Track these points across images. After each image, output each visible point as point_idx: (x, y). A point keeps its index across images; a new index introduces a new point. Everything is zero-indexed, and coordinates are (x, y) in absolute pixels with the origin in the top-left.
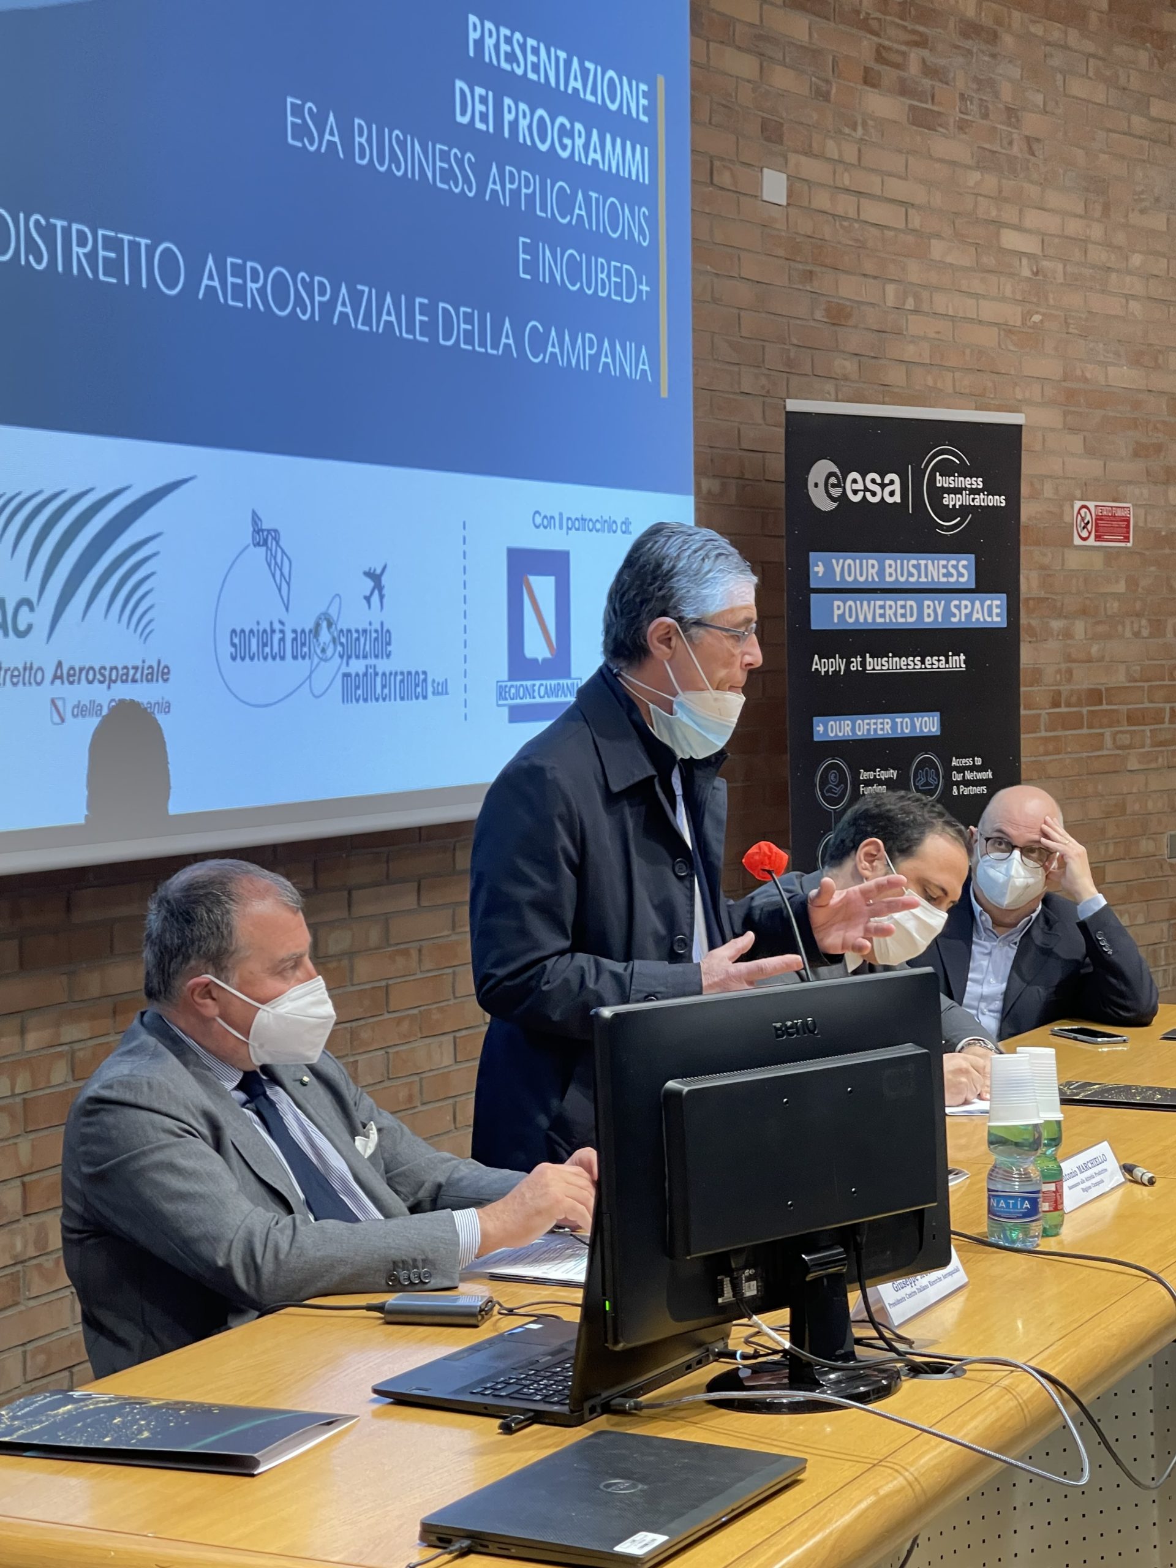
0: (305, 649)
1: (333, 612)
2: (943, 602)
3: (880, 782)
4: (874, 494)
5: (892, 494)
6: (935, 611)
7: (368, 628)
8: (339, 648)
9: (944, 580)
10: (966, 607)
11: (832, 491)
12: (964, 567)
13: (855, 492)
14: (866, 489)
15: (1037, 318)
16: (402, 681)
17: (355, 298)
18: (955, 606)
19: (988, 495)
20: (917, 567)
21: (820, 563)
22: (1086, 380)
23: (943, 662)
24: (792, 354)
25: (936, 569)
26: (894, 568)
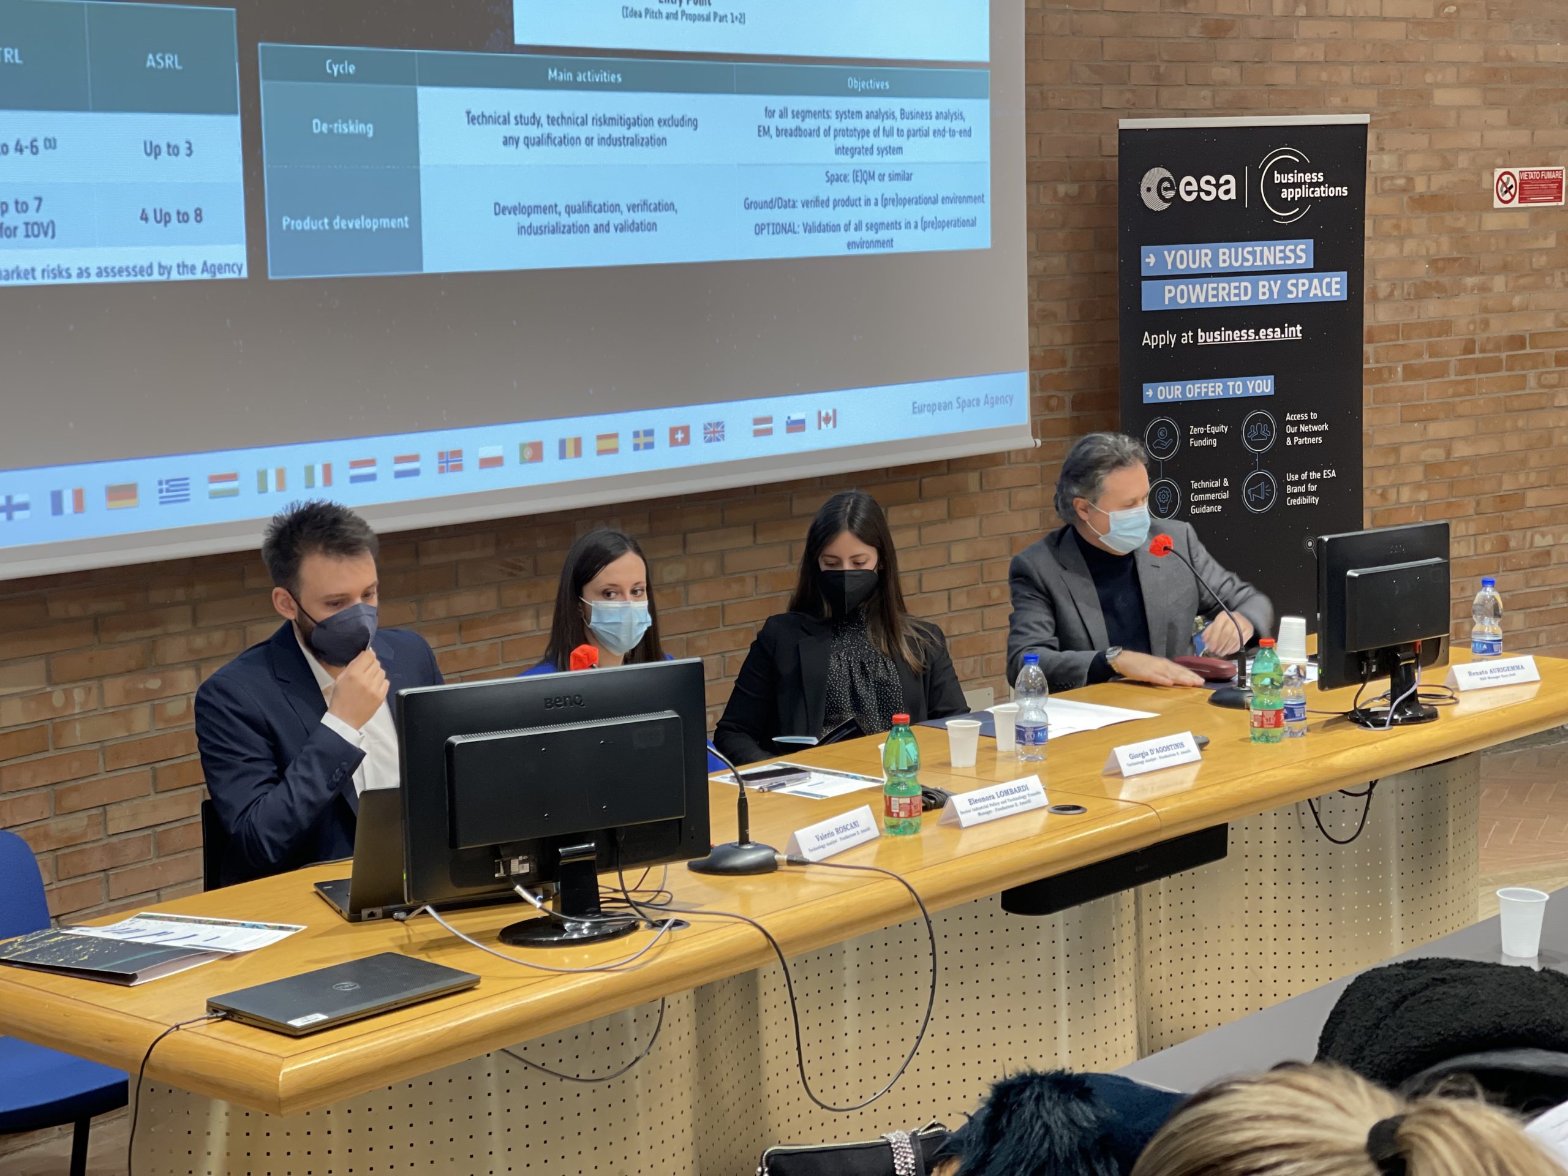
2: (1279, 282)
3: (1211, 436)
4: (1208, 193)
5: (1227, 192)
6: (1270, 289)
9: (1282, 262)
10: (1303, 285)
11: (1164, 193)
12: (1301, 250)
13: (1189, 193)
14: (1200, 190)
18: (1292, 285)
19: (1329, 188)
20: (1253, 253)
21: (1151, 255)
23: (1279, 333)
24: (1162, 69)
25: (1272, 253)
26: (1229, 255)
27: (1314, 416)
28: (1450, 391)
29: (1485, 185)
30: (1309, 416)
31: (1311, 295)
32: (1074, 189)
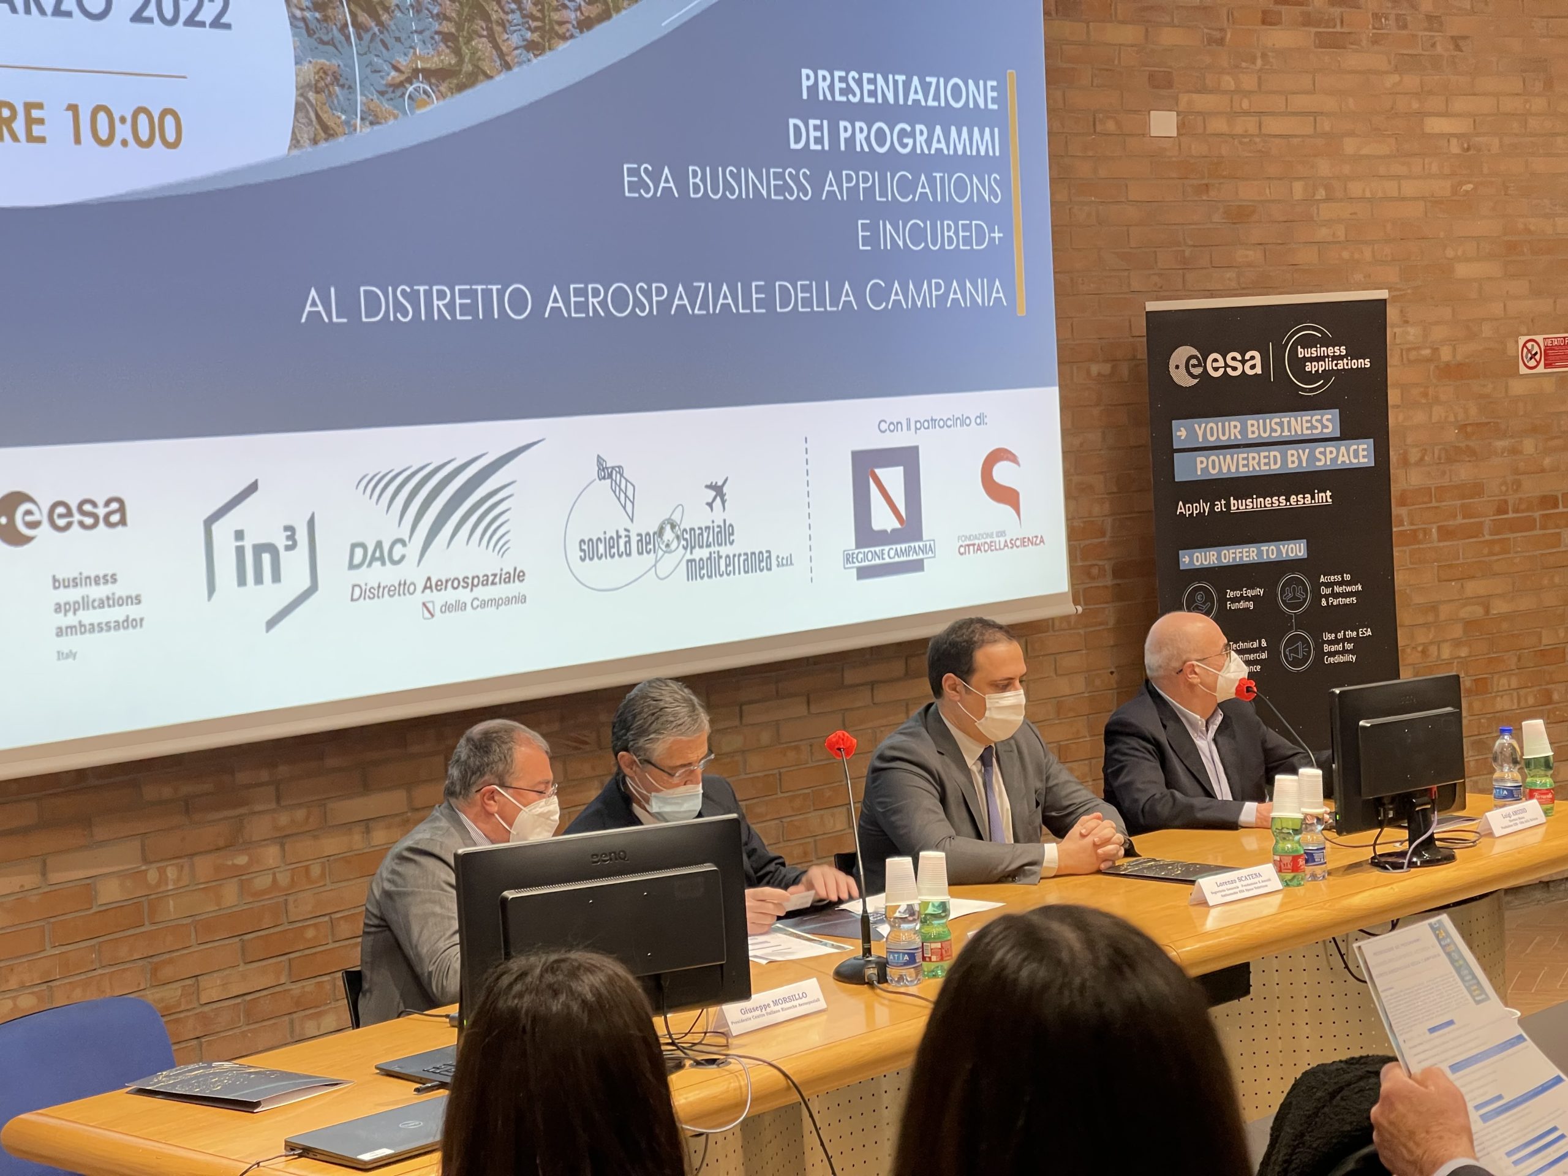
0: (651, 546)
1: (676, 517)
2: (1307, 450)
3: (1247, 599)
4: (1235, 369)
5: (1253, 367)
6: (1299, 457)
7: (711, 525)
8: (683, 543)
9: (1309, 432)
10: (1331, 452)
11: (1192, 370)
12: (1328, 420)
13: (1216, 369)
14: (1226, 365)
15: (1469, 187)
16: (747, 560)
17: (692, 294)
18: (1320, 453)
19: (1351, 360)
20: (1281, 424)
21: (1182, 429)
22: (1528, 231)
23: (1309, 499)
24: (1187, 254)
25: (1299, 424)
26: (1257, 427)
27: (1347, 577)
28: (1486, 551)
29: (1511, 352)
30: (1343, 577)
31: (1339, 462)
32: (1106, 368)
